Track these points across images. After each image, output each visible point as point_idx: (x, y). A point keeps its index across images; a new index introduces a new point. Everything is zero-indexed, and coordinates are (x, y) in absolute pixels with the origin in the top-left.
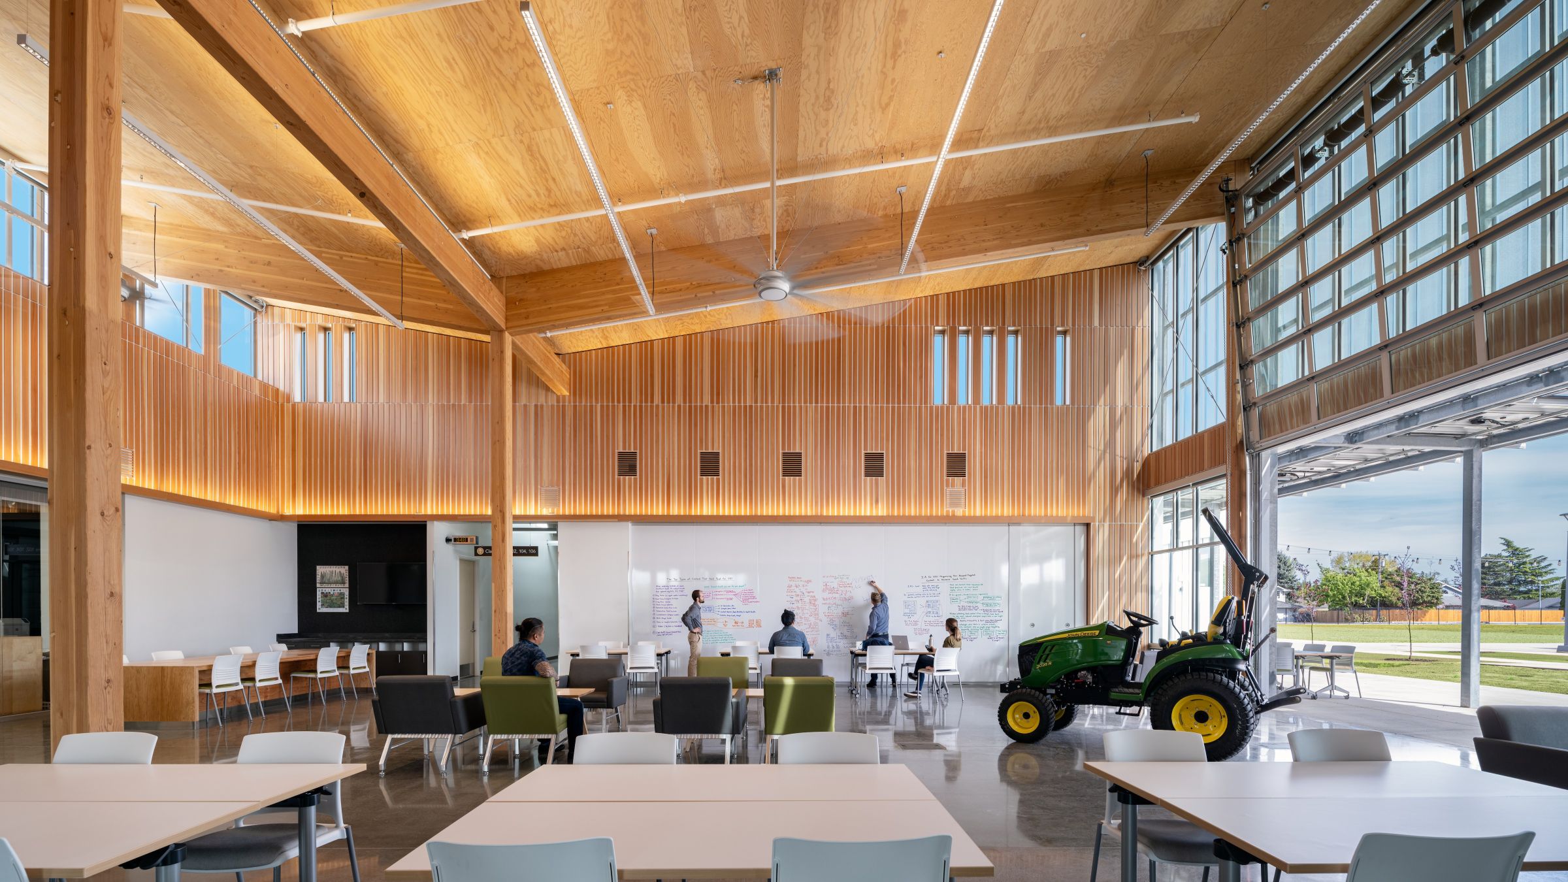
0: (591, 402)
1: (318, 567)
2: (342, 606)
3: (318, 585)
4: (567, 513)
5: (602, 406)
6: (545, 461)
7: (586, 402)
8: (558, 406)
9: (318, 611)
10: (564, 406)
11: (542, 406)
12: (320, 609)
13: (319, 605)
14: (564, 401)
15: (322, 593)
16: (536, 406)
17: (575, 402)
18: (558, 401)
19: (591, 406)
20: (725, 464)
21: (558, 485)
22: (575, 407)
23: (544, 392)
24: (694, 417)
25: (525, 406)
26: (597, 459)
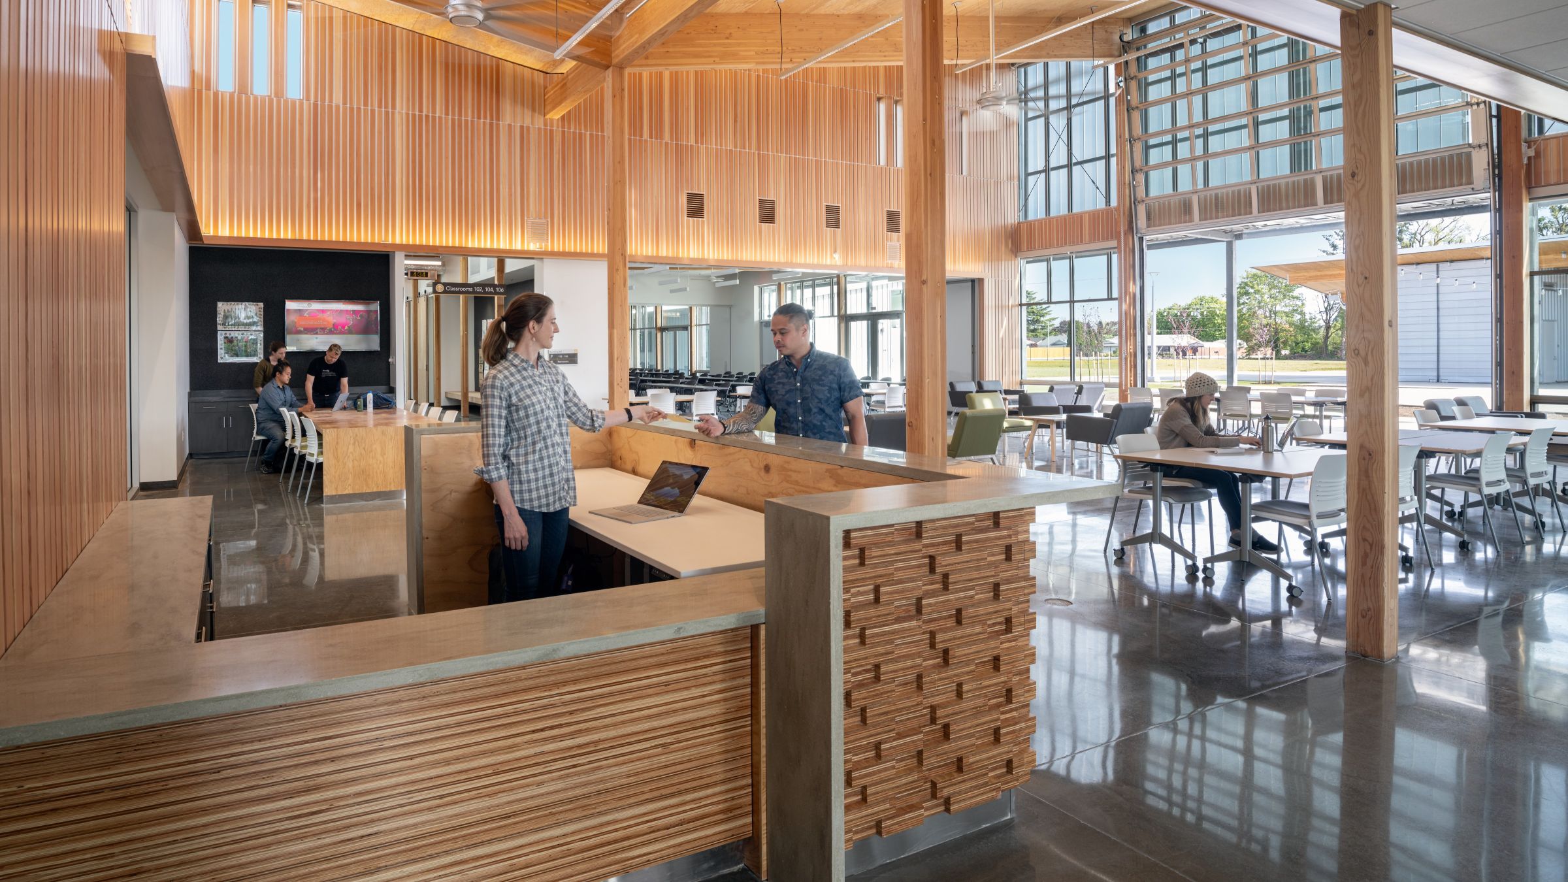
0: (580, 129)
1: (220, 304)
2: (255, 354)
3: (219, 327)
4: (556, 250)
5: (591, 135)
6: (532, 190)
7: (575, 129)
8: (545, 130)
9: (220, 361)
10: (552, 131)
11: (528, 128)
12: (224, 357)
13: (221, 352)
14: (552, 126)
15: (226, 338)
16: (522, 127)
17: (563, 127)
18: (545, 125)
19: (580, 134)
20: (709, 206)
21: (546, 217)
22: (563, 132)
23: (530, 113)
24: (681, 156)
25: (510, 126)
26: (586, 190)
